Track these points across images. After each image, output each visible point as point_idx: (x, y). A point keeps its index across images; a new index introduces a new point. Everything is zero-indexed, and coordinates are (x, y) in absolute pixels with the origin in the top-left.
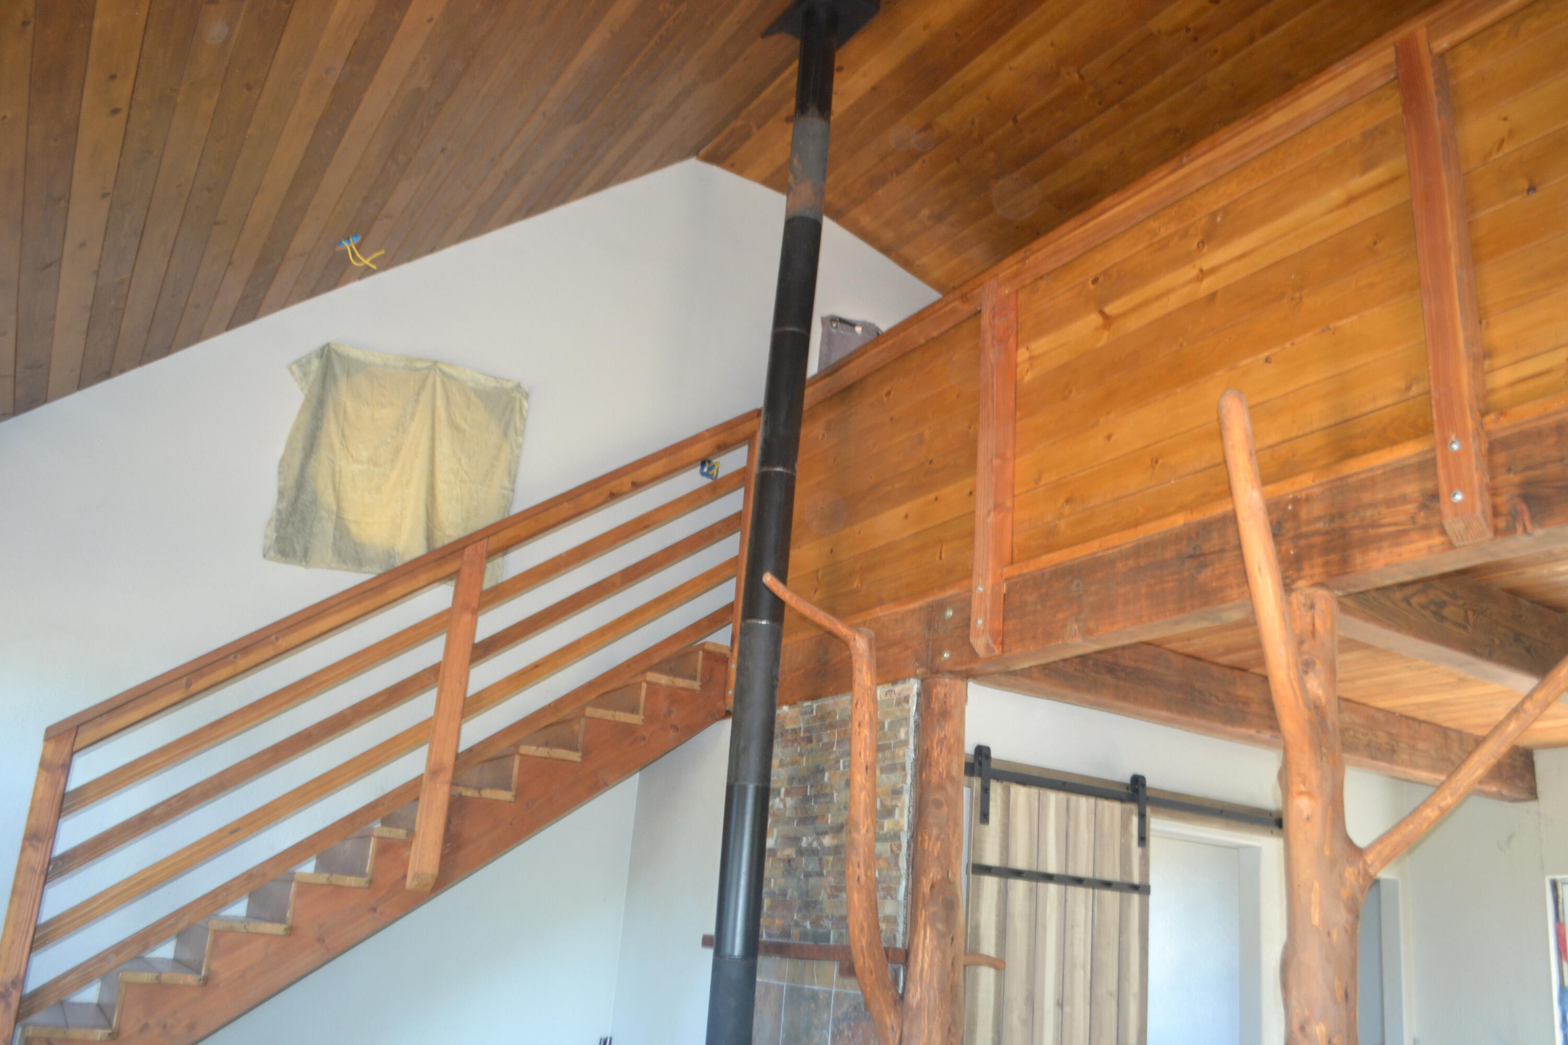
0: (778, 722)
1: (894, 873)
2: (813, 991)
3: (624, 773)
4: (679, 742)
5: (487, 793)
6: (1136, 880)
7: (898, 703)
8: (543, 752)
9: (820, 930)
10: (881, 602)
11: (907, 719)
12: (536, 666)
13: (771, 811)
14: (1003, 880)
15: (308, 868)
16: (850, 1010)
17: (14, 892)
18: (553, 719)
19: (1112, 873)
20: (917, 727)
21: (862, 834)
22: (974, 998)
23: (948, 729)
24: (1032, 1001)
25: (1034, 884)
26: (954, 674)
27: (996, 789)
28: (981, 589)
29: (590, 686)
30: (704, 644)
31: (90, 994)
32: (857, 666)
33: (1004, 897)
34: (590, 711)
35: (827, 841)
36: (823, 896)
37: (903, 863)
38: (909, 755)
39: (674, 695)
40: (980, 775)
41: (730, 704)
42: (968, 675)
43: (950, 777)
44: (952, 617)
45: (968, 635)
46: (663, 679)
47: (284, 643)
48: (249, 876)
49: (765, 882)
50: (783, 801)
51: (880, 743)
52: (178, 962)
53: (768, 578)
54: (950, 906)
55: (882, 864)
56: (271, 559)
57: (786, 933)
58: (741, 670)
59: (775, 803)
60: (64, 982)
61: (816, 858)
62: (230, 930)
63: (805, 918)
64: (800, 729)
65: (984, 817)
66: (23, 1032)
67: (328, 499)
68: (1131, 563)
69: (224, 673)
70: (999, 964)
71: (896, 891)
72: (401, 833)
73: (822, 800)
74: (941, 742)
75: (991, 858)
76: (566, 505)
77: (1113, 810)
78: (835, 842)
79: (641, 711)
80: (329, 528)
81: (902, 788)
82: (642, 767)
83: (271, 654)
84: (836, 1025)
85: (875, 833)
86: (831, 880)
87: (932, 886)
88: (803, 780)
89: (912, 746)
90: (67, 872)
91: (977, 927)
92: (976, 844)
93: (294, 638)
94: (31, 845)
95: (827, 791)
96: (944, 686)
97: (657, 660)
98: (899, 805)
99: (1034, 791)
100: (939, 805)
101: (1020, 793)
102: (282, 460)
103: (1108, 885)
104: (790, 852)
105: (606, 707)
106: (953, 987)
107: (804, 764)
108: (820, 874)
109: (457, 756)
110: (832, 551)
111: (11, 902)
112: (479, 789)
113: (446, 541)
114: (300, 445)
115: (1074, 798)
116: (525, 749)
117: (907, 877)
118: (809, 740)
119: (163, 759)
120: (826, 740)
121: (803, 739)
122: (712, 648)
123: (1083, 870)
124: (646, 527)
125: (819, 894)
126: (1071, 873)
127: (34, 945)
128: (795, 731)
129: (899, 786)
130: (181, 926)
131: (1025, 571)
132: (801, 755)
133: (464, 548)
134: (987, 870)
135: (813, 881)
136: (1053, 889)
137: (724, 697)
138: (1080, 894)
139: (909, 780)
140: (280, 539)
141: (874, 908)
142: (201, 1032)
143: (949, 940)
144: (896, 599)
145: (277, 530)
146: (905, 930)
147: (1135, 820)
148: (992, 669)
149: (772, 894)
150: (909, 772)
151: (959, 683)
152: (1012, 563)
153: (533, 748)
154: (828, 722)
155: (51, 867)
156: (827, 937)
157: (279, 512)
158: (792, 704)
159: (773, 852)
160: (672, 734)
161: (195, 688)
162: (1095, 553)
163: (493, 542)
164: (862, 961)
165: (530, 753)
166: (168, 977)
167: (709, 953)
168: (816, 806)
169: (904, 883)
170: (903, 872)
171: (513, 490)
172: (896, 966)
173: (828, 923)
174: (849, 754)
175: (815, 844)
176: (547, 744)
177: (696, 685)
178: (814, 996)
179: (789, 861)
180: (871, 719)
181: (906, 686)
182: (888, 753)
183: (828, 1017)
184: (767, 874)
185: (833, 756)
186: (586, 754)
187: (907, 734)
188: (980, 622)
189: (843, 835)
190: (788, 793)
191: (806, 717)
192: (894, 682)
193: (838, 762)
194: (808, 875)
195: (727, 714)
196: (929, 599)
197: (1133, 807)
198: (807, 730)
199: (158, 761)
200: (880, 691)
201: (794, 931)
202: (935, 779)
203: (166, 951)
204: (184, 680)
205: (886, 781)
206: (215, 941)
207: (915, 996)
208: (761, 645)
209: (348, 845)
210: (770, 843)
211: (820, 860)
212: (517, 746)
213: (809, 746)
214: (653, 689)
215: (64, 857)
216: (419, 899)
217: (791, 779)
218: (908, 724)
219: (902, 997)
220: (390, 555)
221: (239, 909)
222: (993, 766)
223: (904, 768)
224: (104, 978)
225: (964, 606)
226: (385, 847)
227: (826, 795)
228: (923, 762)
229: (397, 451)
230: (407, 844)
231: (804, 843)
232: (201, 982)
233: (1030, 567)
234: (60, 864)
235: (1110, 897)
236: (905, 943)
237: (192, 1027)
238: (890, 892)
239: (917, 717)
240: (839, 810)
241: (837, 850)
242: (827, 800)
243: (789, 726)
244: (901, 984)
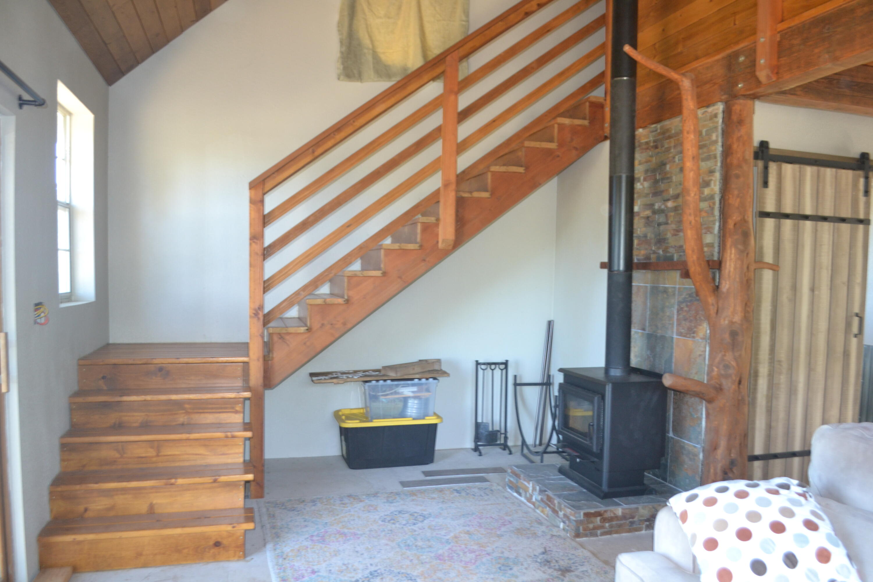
0: (637, 137)
1: (711, 219)
2: (665, 287)
3: (549, 177)
4: (579, 157)
5: (476, 194)
6: (862, 216)
7: (711, 119)
8: (503, 169)
9: (668, 255)
10: (697, 58)
11: (716, 128)
12: (494, 121)
13: (636, 191)
14: (777, 220)
15: (388, 241)
16: (687, 296)
17: (251, 265)
18: (507, 151)
19: (846, 213)
20: (723, 131)
21: (692, 196)
22: (760, 288)
23: (743, 131)
24: (795, 288)
25: (796, 221)
26: (746, 97)
27: (773, 167)
28: (762, 40)
29: (526, 129)
30: (589, 98)
31: (294, 312)
32: (684, 97)
33: (778, 230)
34: (527, 144)
35: (670, 204)
36: (669, 235)
37: (717, 213)
38: (719, 149)
39: (575, 131)
40: (762, 159)
41: (607, 132)
42: (755, 97)
43: (745, 160)
44: (744, 61)
45: (754, 71)
46: (566, 121)
47: (358, 123)
48: (360, 248)
49: (634, 231)
50: (642, 184)
51: (701, 144)
52: (332, 294)
53: (627, 48)
54: (746, 235)
55: (704, 214)
56: (342, 80)
57: (648, 257)
58: (613, 109)
59: (638, 186)
60: (282, 306)
61: (663, 215)
62: (355, 276)
63: (659, 248)
64: (650, 141)
65: (766, 184)
66: (267, 331)
67: (366, 42)
68: (866, 9)
69: (330, 143)
70: (775, 268)
71: (713, 228)
72: (432, 219)
73: (665, 181)
74: (738, 139)
75: (770, 207)
76: (500, 23)
77: (847, 175)
78: (675, 204)
79: (556, 140)
80: (370, 58)
81: (715, 169)
82: (558, 172)
83: (351, 131)
84: (679, 305)
85: (700, 196)
86: (673, 226)
87: (735, 224)
88: (654, 171)
89: (720, 144)
90: (273, 254)
91: (761, 248)
92: (761, 200)
93: (362, 121)
94: (254, 242)
95: (668, 176)
96: (738, 105)
97: (562, 110)
98: (713, 179)
99: (797, 167)
100: (738, 177)
101: (788, 169)
102: (339, 23)
103: (843, 220)
104: (648, 213)
105: (536, 140)
106: (748, 281)
107: (654, 161)
108: (667, 223)
109: (458, 176)
110: (663, 30)
111: (250, 270)
112: (471, 192)
113: (434, 56)
114: (346, 13)
115: (822, 169)
116: (494, 168)
117: (720, 220)
118: (656, 147)
119: (308, 192)
120: (666, 146)
121: (652, 147)
122: (593, 100)
123: (828, 212)
124: (548, 31)
125: (666, 235)
126: (820, 214)
127: (265, 290)
128: (647, 143)
129: (713, 168)
130: (331, 275)
131: (793, 24)
132: (651, 156)
133: (446, 57)
134: (768, 215)
135: (662, 228)
136: (808, 224)
137: (602, 128)
138: (826, 226)
139: (719, 164)
140: (345, 68)
141: (699, 238)
142: (349, 326)
143: (745, 254)
144: (707, 55)
145: (343, 63)
146: (719, 250)
147: (862, 181)
148: (770, 91)
149: (639, 237)
150: (719, 159)
151: (750, 102)
152: (782, 21)
153: (497, 167)
154: (667, 135)
155: (265, 252)
156: (672, 257)
157: (342, 53)
158: (644, 127)
159: (638, 213)
160: (574, 153)
161: (317, 153)
162: (841, 6)
163: (462, 52)
164: (694, 268)
165: (497, 170)
166: (330, 300)
167: (605, 271)
168: (663, 185)
169: (717, 224)
170: (717, 217)
171: (468, 21)
172: (714, 270)
173: (671, 250)
174: (681, 152)
175: (663, 207)
176: (504, 165)
177: (586, 122)
178: (665, 291)
179: (648, 218)
180: (695, 128)
181: (716, 107)
182: (705, 150)
183: (674, 301)
184: (635, 226)
185: (671, 155)
186: (527, 168)
187: (717, 136)
188: (762, 61)
189: (680, 200)
190: (645, 180)
191: (654, 134)
192: (708, 106)
193: (674, 158)
194: (659, 225)
195: (606, 138)
196: (729, 51)
197: (861, 173)
198: (655, 141)
199: (306, 194)
200: (700, 112)
201: (653, 256)
202: (735, 162)
203: (325, 289)
204: (311, 150)
205: (705, 165)
206: (349, 282)
207: (725, 286)
208: (624, 93)
209: (406, 229)
210: (636, 209)
211: (666, 216)
212: (488, 167)
213: (657, 150)
214: (561, 127)
215: (270, 246)
216: (446, 253)
217: (646, 171)
218: (717, 131)
219: (718, 287)
220: (405, 69)
221: (356, 266)
222: (771, 152)
223: (715, 157)
224: (299, 303)
225: (751, 54)
226: (426, 228)
227: (668, 178)
228: (727, 152)
229: (399, 8)
230: (437, 225)
231: (656, 207)
232: (346, 301)
233: (796, 21)
234: (269, 250)
235: (845, 227)
236: (719, 258)
237: (344, 324)
238: (709, 230)
239: (723, 125)
240: (676, 185)
241: (676, 209)
242: (669, 181)
243: (644, 141)
244: (717, 280)
